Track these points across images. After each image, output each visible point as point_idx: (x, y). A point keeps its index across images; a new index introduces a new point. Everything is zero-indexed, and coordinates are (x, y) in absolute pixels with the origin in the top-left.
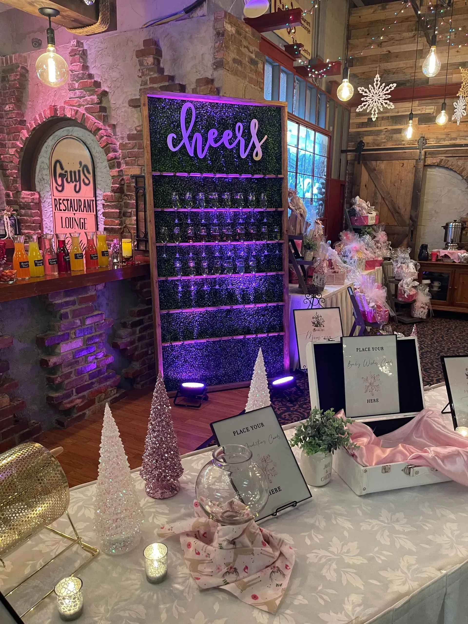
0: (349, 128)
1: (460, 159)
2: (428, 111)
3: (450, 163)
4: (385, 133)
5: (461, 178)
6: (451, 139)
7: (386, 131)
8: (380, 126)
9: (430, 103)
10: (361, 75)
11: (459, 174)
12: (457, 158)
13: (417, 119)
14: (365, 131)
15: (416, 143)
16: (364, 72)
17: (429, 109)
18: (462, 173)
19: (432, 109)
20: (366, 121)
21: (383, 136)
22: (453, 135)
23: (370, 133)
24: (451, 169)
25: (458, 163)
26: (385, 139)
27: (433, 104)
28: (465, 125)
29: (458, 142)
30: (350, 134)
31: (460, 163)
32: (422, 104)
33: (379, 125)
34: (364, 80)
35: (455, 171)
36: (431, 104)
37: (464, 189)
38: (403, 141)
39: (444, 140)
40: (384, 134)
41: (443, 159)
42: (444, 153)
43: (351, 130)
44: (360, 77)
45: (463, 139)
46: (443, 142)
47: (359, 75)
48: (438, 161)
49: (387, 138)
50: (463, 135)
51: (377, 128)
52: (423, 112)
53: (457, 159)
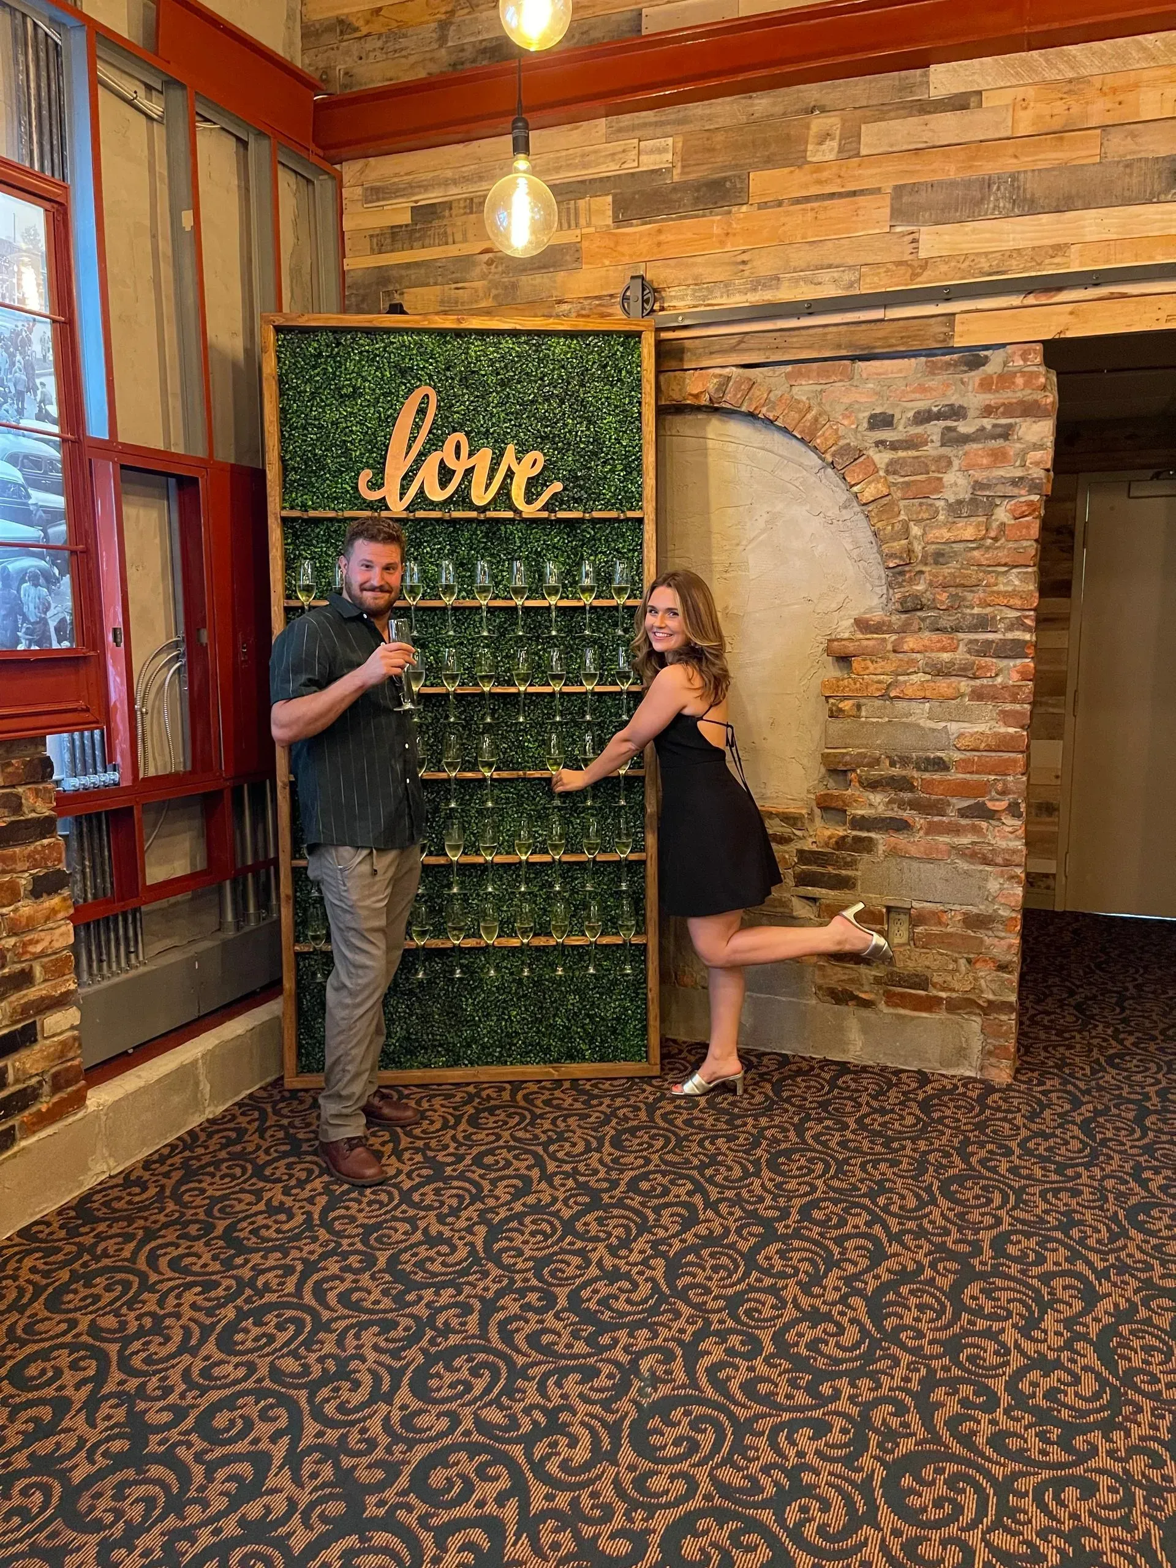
0: (344, 256)
1: (800, 374)
2: (649, 162)
3: (758, 393)
4: (484, 267)
5: (813, 459)
6: (757, 284)
7: (490, 263)
8: (465, 240)
9: (656, 124)
10: (367, 22)
11: (802, 440)
12: (789, 368)
13: (610, 198)
14: (408, 266)
15: (617, 310)
16: (380, 9)
17: (652, 152)
18: (813, 437)
19: (664, 150)
20: (406, 218)
21: (478, 284)
22: (764, 265)
23: (428, 273)
24: (770, 422)
25: (795, 390)
26: (487, 295)
27: (669, 129)
28: (810, 215)
29: (786, 294)
30: (348, 281)
31: (804, 389)
32: (620, 130)
33: (459, 237)
34: (379, 44)
35: (785, 430)
36: (659, 131)
37: (833, 512)
38: (560, 302)
39: (727, 286)
40: (483, 277)
41: (729, 378)
42: (733, 349)
43: (349, 264)
44: (365, 30)
45: (805, 280)
46: (724, 300)
47: (360, 23)
48: (712, 385)
49: (494, 292)
50: (803, 265)
51: (453, 251)
52: (630, 166)
53: (788, 376)
